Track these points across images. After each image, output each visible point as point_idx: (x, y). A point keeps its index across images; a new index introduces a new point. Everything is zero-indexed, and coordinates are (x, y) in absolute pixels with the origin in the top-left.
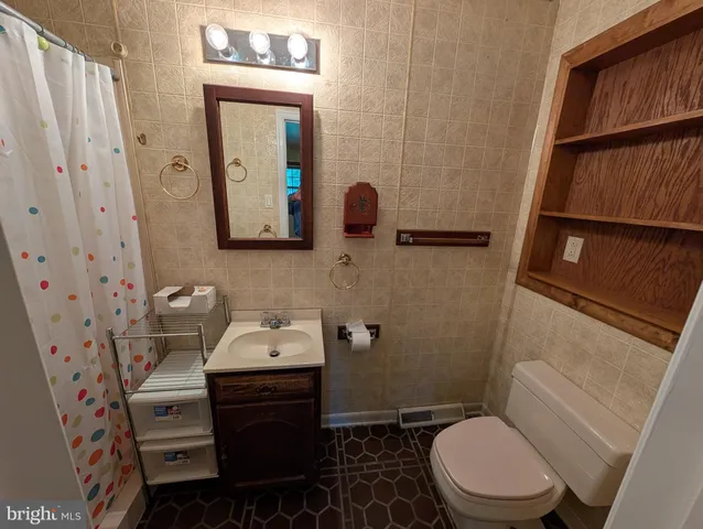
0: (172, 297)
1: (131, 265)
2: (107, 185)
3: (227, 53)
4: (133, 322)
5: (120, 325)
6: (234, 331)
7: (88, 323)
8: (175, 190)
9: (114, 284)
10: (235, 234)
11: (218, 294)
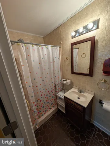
0: (64, 81)
1: (59, 75)
2: (57, 64)
3: (75, 35)
4: (59, 83)
5: (57, 83)
6: (72, 90)
7: (53, 82)
8: (66, 63)
9: (57, 77)
10: (74, 71)
11: (71, 82)
